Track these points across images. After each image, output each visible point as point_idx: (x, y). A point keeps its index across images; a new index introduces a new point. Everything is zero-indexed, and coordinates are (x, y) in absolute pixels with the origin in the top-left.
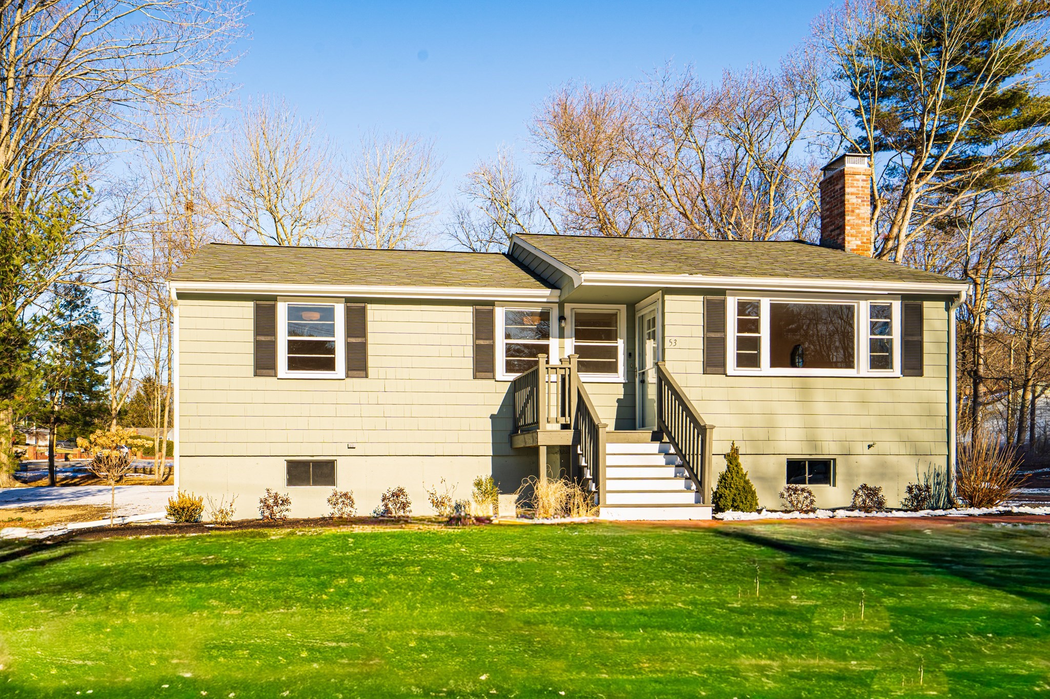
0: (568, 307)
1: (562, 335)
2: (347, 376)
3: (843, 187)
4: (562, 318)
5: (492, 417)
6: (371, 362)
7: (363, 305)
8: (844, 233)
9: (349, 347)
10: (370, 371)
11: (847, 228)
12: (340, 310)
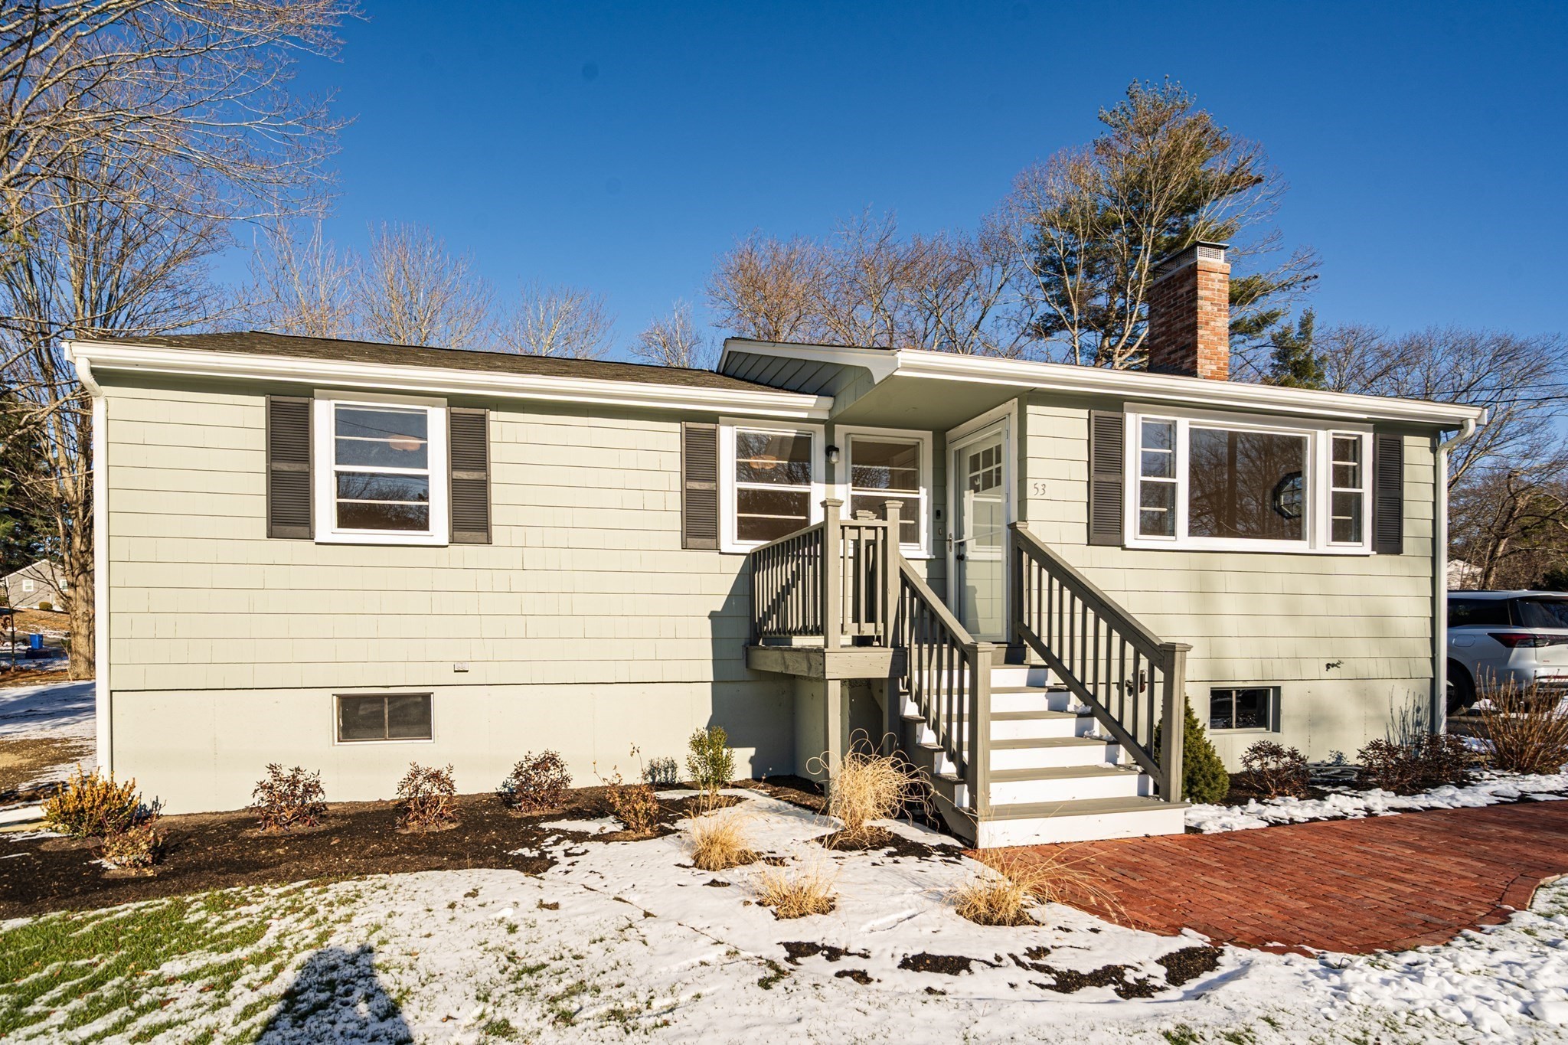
0: (840, 430)
1: (830, 479)
2: (453, 541)
3: (1195, 289)
4: (830, 449)
5: (713, 616)
6: (497, 515)
7: (481, 411)
8: (1195, 353)
9: (456, 488)
10: (495, 532)
11: (1200, 346)
12: (438, 421)
